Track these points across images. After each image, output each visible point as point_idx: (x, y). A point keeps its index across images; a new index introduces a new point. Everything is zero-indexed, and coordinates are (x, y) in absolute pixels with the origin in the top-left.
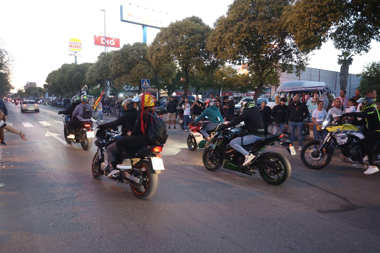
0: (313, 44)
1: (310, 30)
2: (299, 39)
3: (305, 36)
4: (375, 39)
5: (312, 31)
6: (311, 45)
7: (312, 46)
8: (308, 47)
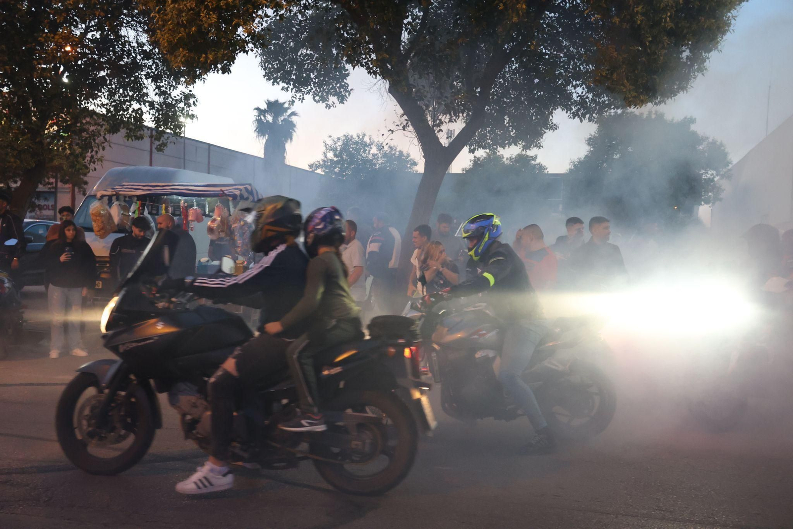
0: (213, 53)
1: (207, 7)
2: (170, 30)
3: (190, 22)
4: (365, 68)
5: (214, 10)
6: (206, 54)
7: (211, 57)
8: (199, 59)
